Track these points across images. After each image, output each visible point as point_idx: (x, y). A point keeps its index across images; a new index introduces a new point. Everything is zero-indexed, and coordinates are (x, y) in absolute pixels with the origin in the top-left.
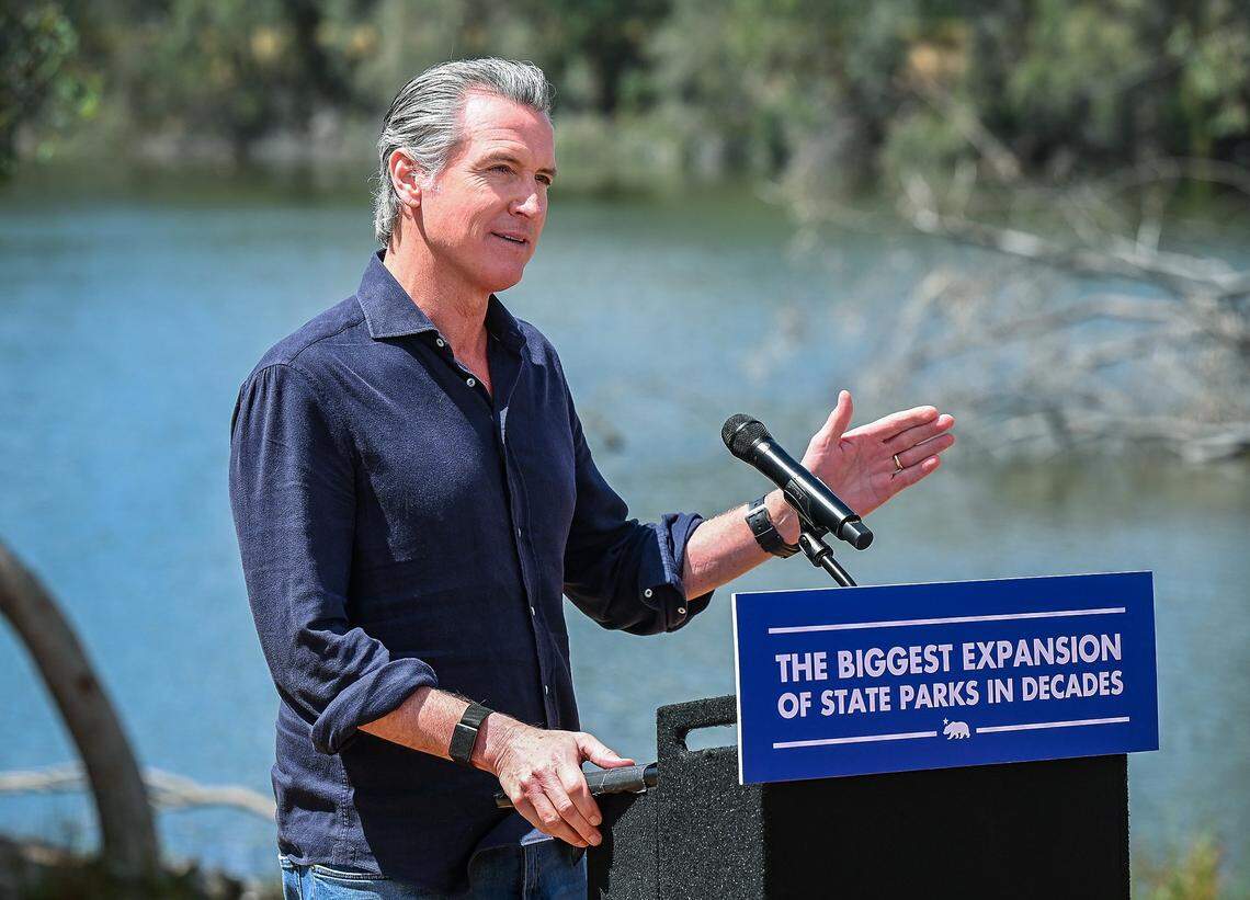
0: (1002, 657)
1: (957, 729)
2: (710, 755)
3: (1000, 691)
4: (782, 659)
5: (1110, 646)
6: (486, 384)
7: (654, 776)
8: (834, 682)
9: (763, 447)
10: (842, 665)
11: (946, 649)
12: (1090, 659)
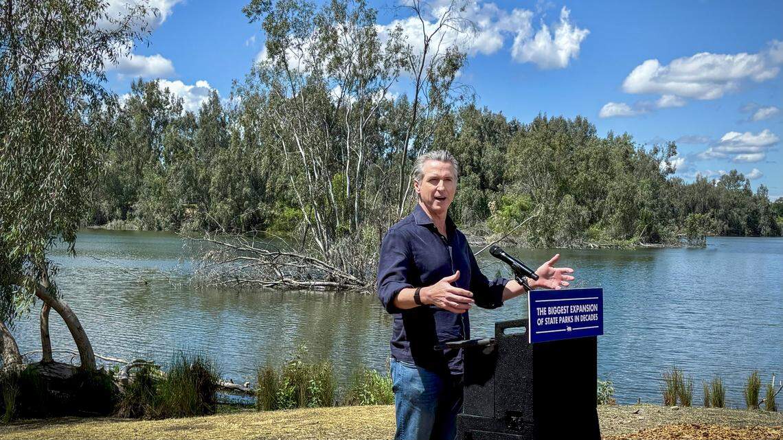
0: (577, 309)
1: (569, 329)
2: (514, 336)
3: (577, 318)
4: (538, 309)
5: (596, 307)
6: (446, 237)
7: (493, 341)
8: (548, 316)
9: (503, 254)
10: (549, 311)
11: (568, 307)
12: (592, 311)
